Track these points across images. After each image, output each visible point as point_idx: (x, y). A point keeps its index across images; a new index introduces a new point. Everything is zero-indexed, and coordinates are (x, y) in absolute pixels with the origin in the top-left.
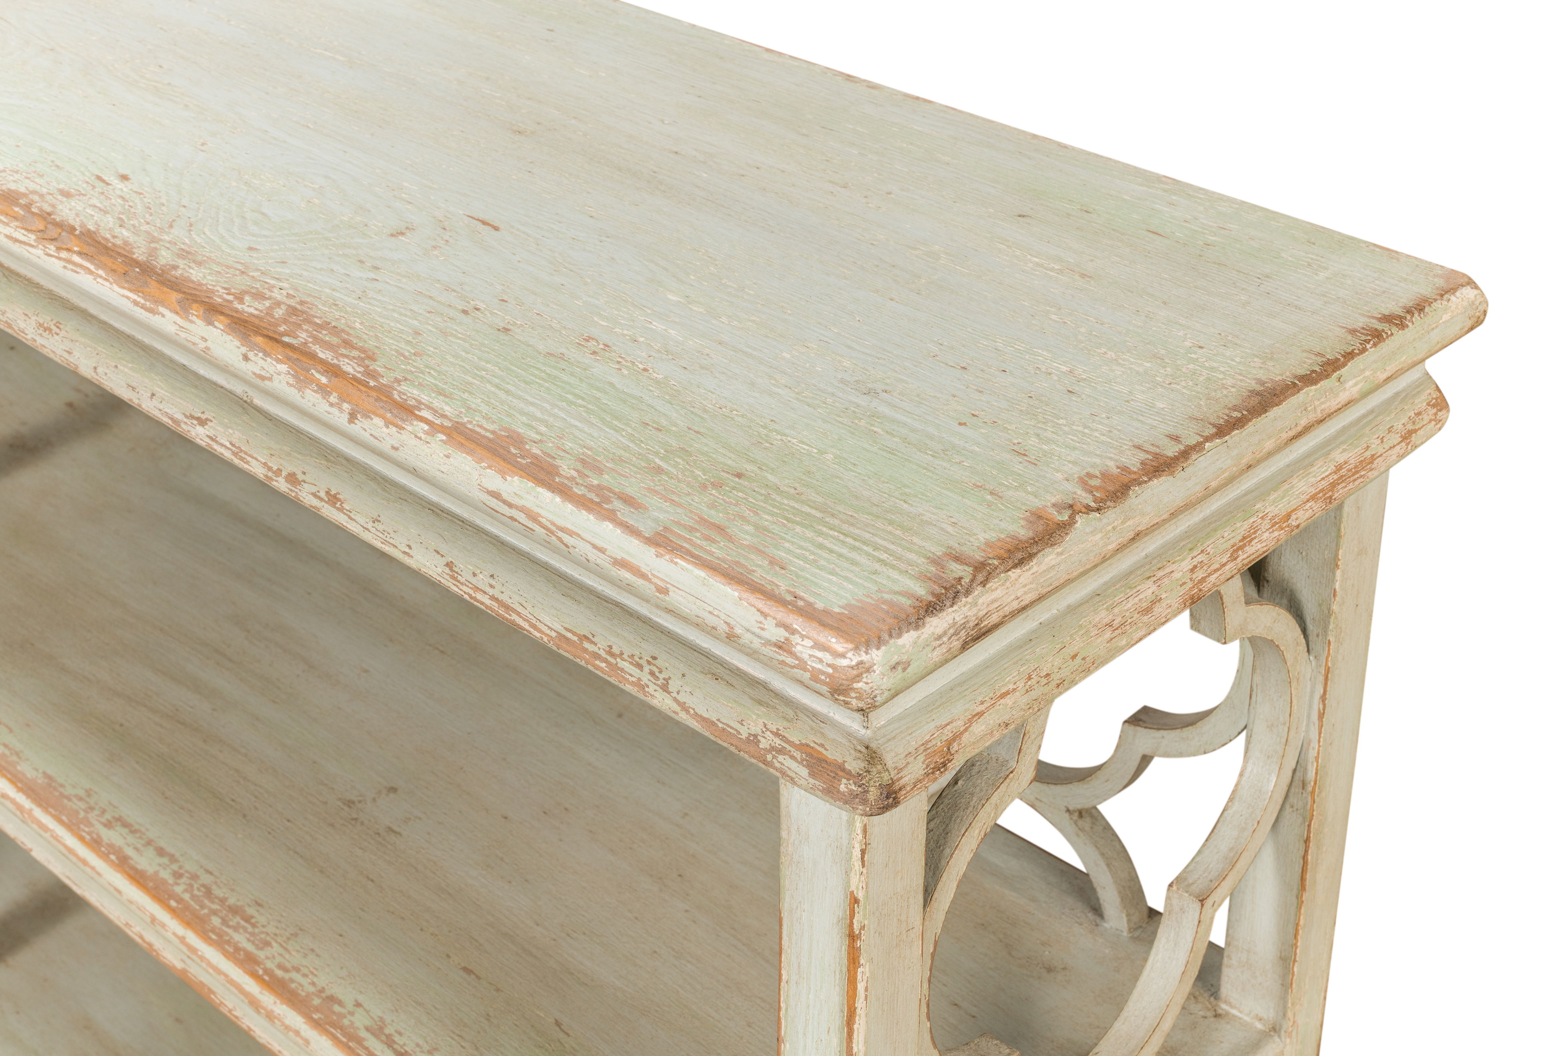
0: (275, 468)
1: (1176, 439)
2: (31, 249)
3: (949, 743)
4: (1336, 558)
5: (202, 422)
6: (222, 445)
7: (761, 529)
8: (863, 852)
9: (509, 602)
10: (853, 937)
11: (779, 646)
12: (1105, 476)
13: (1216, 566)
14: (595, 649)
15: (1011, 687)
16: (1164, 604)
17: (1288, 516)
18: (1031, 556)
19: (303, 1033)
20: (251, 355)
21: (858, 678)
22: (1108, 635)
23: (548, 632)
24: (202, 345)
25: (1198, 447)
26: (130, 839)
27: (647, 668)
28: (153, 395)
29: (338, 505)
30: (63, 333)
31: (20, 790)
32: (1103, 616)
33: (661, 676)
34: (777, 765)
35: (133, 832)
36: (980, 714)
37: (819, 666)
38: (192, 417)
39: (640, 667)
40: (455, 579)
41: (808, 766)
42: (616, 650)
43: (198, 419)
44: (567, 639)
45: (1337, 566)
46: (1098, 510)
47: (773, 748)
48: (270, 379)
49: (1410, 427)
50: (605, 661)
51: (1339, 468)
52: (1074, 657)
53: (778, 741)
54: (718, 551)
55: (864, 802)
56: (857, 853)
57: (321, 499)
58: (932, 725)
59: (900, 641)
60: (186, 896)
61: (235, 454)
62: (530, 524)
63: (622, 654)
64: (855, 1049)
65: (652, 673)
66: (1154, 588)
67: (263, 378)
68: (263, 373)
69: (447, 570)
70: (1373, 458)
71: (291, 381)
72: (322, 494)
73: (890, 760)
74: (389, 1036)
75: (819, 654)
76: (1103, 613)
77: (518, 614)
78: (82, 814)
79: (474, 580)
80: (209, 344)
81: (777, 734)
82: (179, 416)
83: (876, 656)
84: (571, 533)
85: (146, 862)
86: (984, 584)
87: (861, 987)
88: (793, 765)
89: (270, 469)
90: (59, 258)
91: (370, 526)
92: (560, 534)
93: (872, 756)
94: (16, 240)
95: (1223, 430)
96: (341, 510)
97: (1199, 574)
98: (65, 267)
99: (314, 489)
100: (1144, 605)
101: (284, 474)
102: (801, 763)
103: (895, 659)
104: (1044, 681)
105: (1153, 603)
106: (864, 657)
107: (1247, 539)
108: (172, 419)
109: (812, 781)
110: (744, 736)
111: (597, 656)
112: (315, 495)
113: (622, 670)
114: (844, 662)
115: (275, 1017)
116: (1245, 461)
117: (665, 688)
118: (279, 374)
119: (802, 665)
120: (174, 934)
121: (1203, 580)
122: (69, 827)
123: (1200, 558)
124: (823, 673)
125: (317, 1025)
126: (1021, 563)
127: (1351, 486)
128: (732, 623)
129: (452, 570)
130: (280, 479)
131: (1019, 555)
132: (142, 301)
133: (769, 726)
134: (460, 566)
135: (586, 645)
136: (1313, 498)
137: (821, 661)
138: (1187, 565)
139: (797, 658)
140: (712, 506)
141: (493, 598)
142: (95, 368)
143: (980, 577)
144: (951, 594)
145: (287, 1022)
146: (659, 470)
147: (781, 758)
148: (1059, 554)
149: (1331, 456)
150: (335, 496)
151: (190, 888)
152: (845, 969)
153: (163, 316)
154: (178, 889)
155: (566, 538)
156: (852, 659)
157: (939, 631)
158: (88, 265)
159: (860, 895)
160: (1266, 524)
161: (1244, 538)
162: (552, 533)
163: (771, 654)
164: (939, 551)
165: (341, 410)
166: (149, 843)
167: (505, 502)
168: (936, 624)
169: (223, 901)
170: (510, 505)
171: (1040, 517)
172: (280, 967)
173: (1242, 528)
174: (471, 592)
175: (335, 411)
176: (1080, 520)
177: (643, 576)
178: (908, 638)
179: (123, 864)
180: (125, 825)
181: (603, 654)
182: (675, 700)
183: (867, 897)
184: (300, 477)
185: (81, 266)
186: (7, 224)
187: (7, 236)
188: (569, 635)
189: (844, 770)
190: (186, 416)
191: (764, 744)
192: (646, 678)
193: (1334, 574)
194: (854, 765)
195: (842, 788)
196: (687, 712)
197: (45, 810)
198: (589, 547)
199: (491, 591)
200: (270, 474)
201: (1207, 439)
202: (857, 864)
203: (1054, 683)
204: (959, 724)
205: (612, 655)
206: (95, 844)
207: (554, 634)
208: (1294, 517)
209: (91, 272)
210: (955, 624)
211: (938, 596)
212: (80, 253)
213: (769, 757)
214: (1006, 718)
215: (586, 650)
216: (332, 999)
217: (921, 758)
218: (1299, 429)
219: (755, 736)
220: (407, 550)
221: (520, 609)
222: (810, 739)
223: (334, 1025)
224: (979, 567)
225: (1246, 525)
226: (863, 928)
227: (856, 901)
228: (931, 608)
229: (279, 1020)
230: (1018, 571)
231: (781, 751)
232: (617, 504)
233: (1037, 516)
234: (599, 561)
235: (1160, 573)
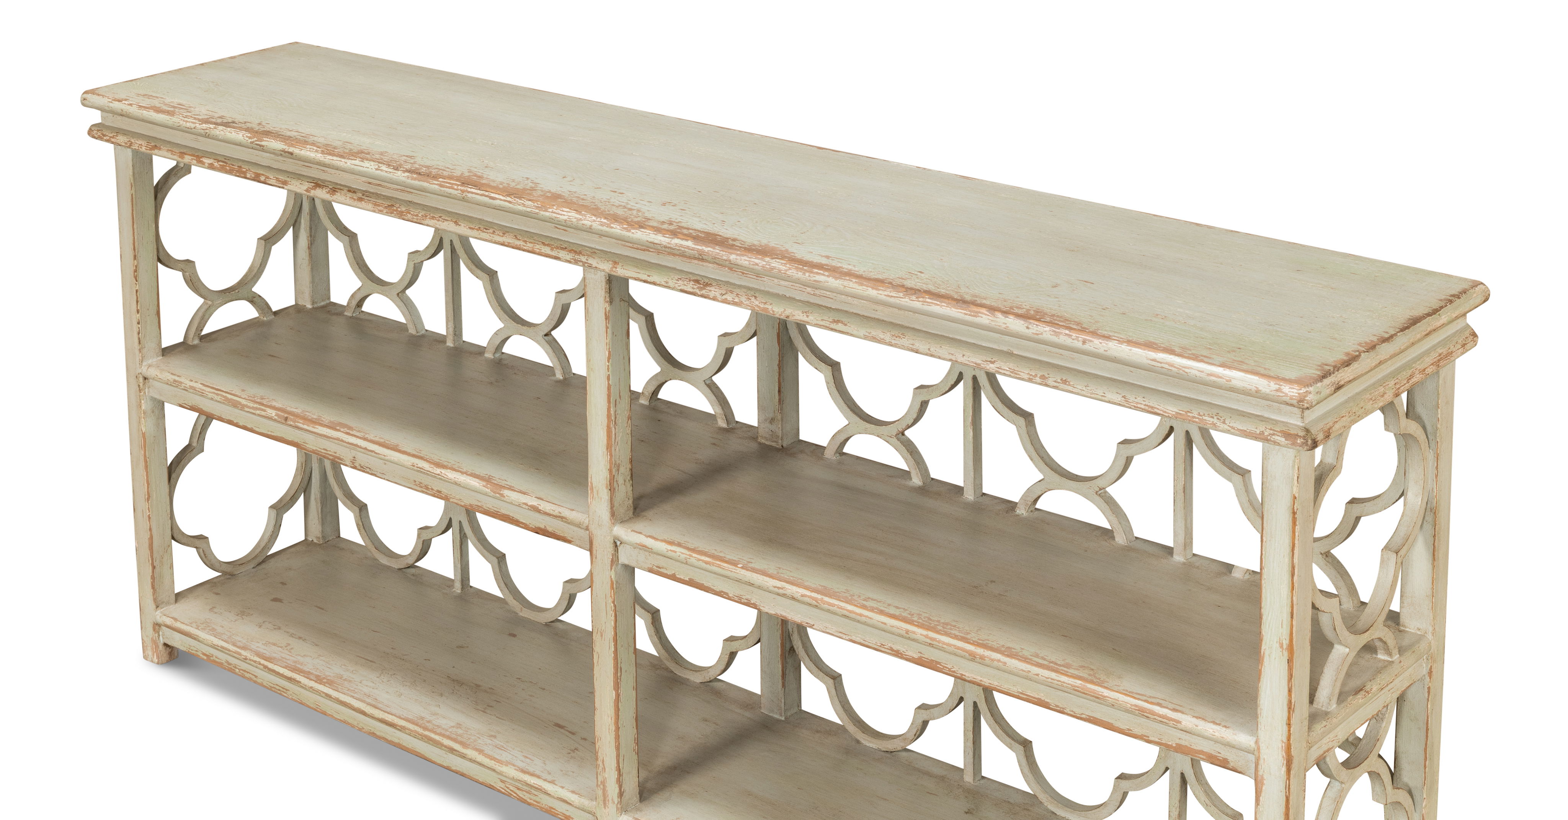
0: (1033, 374)
1: (1387, 333)
2: (901, 299)
3: (1329, 429)
4: (1438, 404)
5: (992, 363)
6: (1004, 370)
7: (1255, 361)
8: (1298, 477)
9: (1153, 405)
10: (1294, 513)
11: (1277, 390)
12: (1366, 343)
13: (1403, 384)
14: (1193, 415)
15: (1344, 415)
16: (1388, 395)
17: (1424, 370)
18: (1350, 364)
19: (1002, 660)
20: (1030, 326)
21: (1305, 396)
22: (1371, 402)
23: (1172, 413)
24: (1004, 326)
25: (1395, 335)
26: (878, 603)
27: (1215, 417)
28: (963, 355)
29: (1067, 383)
30: (906, 338)
31: (812, 591)
32: (1368, 396)
33: (1222, 419)
34: (1272, 439)
35: (879, 602)
36: (1337, 422)
37: (1293, 394)
38: (987, 361)
39: (1213, 417)
40: (1128, 401)
41: (1284, 437)
42: (1201, 414)
43: (990, 361)
44: (1180, 414)
45: (1438, 407)
46: (1367, 352)
47: (1270, 434)
48: (1042, 334)
49: (1464, 342)
50: (1198, 418)
51: (1440, 355)
52: (1362, 408)
53: (1272, 432)
54: (1245, 367)
55: (1307, 445)
56: (1296, 478)
57: (1059, 383)
58: (1323, 423)
59: (1317, 385)
60: (920, 621)
61: (1011, 372)
62: (1170, 368)
63: (1204, 414)
64: (1295, 562)
65: (1218, 419)
66: (1383, 389)
67: (1037, 334)
68: (1037, 332)
69: (1123, 399)
70: (1452, 352)
71: (1052, 333)
72: (1059, 381)
73: (1313, 431)
74: (1042, 657)
75: (1292, 390)
76: (1369, 395)
77: (1158, 409)
78: (850, 598)
79: (1136, 400)
80: (1008, 325)
81: (1271, 429)
82: (979, 362)
83: (1311, 389)
84: (1188, 368)
85: (892, 611)
86: (1338, 371)
87: (1297, 534)
88: (1279, 438)
89: (1031, 375)
90: (919, 301)
91: (1084, 389)
92: (1184, 369)
93: (1307, 431)
94: (892, 296)
95: (1403, 330)
96: (1069, 385)
97: (1398, 386)
98: (923, 304)
99: (1055, 379)
100: (1381, 394)
101: (1038, 376)
102: (1282, 437)
103: (1317, 390)
104: (1354, 414)
105: (1384, 394)
106: (1308, 389)
107: (1411, 376)
108: (975, 364)
109: (1286, 442)
110: (1258, 432)
111: (1194, 417)
112: (1055, 382)
113: (1205, 420)
114: (1302, 391)
115: (985, 657)
116: (1411, 341)
117: (1224, 422)
118: (1046, 331)
119: (1286, 395)
120: (921, 635)
121: (1399, 388)
122: (847, 602)
123: (1397, 381)
124: (1294, 396)
125: (1008, 656)
126: (1347, 366)
127: (1445, 362)
128: (1257, 386)
129: (1125, 398)
130: (1037, 378)
131: (1346, 364)
132: (969, 313)
133: (1267, 427)
134: (1128, 396)
135: (1189, 414)
136: (1432, 364)
137: (1293, 392)
138: (1393, 382)
139: (1284, 393)
140: (1235, 356)
141: (1145, 405)
142: (929, 349)
143: (1336, 369)
144: (1328, 373)
145: (992, 657)
146: (1210, 349)
147: (1273, 437)
148: (1359, 364)
149: (1437, 350)
150: (1065, 380)
151: (920, 618)
152: (1291, 527)
153: (982, 317)
154: (915, 619)
155: (1186, 370)
156: (1303, 390)
157: (1328, 384)
158: (936, 302)
159: (1297, 496)
160: (1417, 372)
161: (1410, 376)
162: (1180, 369)
163: (1274, 394)
164: (1319, 364)
165: (1078, 341)
166: (889, 605)
167: (1158, 362)
168: (1327, 381)
169: (938, 621)
170: (1161, 363)
171: (1349, 354)
172: (978, 639)
173: (1410, 372)
174: (1135, 405)
175: (1076, 341)
176: (1363, 355)
177: (1221, 377)
178: (1319, 384)
179: (881, 612)
180: (872, 599)
181: (1197, 416)
182: (1229, 426)
183: (1299, 496)
184: (1047, 376)
185: (932, 303)
186: (885, 291)
187: (885, 295)
188: (1181, 412)
189: (1298, 436)
190: (983, 361)
191: (1266, 434)
192: (1215, 421)
193: (1437, 411)
194: (1302, 434)
195: (1299, 442)
196: (1234, 429)
197: (830, 597)
198: (1197, 371)
199: (1144, 403)
200: (1031, 377)
201: (1398, 332)
202: (1296, 482)
203: (1357, 416)
204: (1331, 424)
205: (1200, 416)
206: (864, 607)
207: (1174, 413)
208: (1426, 370)
209: (938, 305)
210: (1332, 382)
211: (1325, 374)
212: (929, 298)
213: (1269, 437)
214: (1344, 424)
215: (1189, 416)
216: (1009, 648)
217: (1322, 433)
218: (1428, 332)
219: (1263, 432)
220: (1103, 395)
221: (1158, 407)
222: (1284, 429)
223: (1015, 655)
224: (1335, 367)
225: (1411, 371)
226: (1297, 509)
227: (1295, 498)
228: (1324, 377)
229: (987, 658)
230: (1347, 368)
231: (1274, 434)
232: (1202, 358)
233: (1347, 354)
234: (1201, 376)
235: (1384, 385)
